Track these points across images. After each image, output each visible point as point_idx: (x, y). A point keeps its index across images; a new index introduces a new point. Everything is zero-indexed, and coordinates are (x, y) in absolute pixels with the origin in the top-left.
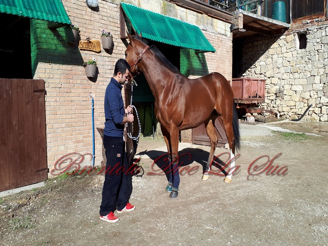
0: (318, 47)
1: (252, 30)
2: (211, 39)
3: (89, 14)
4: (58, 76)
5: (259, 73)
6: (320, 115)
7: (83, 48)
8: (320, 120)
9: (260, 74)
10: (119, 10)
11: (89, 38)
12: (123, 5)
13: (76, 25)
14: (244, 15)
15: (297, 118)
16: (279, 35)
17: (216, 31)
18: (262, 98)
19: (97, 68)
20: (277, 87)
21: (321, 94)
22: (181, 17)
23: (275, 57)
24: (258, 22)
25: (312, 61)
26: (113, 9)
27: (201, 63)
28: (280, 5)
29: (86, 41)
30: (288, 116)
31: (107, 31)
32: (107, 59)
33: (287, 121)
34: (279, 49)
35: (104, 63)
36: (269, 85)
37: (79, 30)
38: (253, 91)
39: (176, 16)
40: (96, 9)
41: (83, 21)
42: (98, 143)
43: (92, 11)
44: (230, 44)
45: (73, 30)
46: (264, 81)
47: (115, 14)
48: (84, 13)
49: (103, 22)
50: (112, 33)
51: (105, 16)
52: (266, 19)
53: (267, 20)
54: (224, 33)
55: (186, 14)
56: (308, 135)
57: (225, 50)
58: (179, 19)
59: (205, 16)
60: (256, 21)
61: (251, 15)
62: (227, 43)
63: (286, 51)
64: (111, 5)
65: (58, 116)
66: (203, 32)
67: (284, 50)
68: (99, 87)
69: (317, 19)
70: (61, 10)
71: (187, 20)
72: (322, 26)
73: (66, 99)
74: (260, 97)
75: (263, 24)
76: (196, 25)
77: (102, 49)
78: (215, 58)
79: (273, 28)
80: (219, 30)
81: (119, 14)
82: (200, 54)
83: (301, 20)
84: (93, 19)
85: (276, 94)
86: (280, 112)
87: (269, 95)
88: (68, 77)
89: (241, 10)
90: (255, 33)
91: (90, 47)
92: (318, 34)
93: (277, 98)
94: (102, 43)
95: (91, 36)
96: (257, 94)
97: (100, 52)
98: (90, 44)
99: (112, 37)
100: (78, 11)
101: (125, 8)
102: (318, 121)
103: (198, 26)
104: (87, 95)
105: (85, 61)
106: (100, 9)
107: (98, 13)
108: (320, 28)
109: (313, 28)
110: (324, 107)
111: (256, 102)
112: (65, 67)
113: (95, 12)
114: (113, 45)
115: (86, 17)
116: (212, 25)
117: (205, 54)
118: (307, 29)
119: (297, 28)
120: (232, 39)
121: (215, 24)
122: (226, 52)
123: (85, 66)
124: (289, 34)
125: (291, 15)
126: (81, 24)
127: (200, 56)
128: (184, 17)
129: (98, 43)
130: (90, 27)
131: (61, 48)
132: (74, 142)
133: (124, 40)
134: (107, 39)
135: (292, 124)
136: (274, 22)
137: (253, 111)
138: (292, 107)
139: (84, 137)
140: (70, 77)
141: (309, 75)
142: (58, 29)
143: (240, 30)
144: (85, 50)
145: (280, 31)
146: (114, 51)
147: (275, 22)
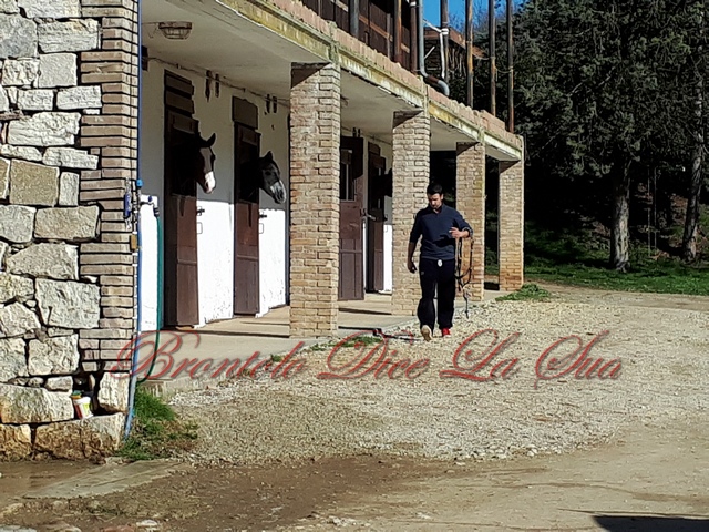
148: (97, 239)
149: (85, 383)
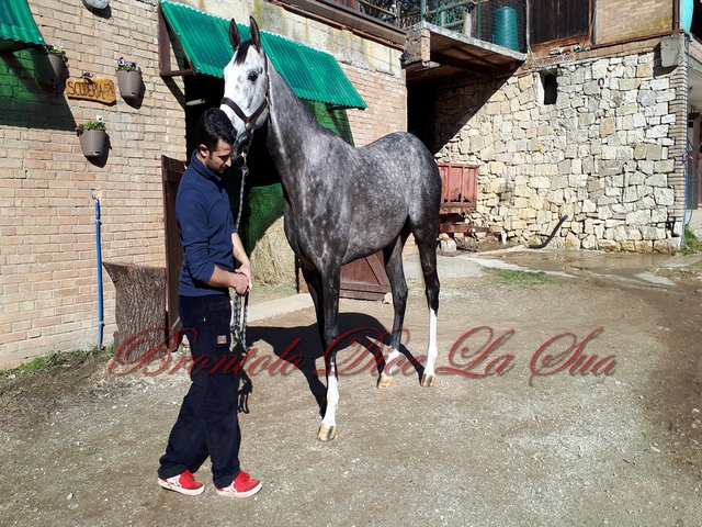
0: (578, 102)
1: (451, 65)
2: (360, 81)
3: (90, 23)
4: (18, 154)
5: (466, 151)
6: (582, 236)
7: (75, 96)
8: (582, 247)
9: (470, 154)
10: (156, 16)
11: (88, 74)
12: (166, 6)
13: (58, 46)
14: (432, 33)
15: (539, 243)
16: (506, 75)
17: (372, 66)
18: (471, 202)
19: (107, 138)
20: (502, 181)
21: (583, 195)
22: (294, 33)
23: (498, 119)
24: (463, 48)
25: (567, 128)
26: (144, 14)
27: (340, 131)
28: (507, 14)
29: (82, 81)
30: (522, 239)
31: (128, 60)
32: (129, 118)
33: (520, 248)
34: (506, 104)
35: (123, 127)
36: (486, 177)
37: (66, 55)
38: (452, 188)
39: (284, 30)
40: (104, 13)
41: (74, 38)
42: (110, 296)
43: (96, 17)
44: (402, 92)
45: (49, 56)
46: (474, 168)
47: (147, 23)
48: (76, 20)
49: (121, 40)
50: (141, 65)
51: (125, 28)
52: (477, 43)
53: (479, 45)
54: (387, 70)
55: (307, 29)
56: (550, 276)
57: (389, 104)
58: (290, 38)
59: (347, 32)
60: (457, 45)
61: (446, 34)
62: (395, 90)
63: (518, 107)
64: (139, 4)
65: (18, 239)
66: (344, 66)
67: (515, 105)
68: (111, 177)
69: (576, 47)
70: (21, 13)
71: (307, 41)
72: (584, 61)
73: (38, 203)
74: (466, 201)
75: (474, 52)
76: (328, 52)
77: (118, 97)
78: (369, 121)
79: (494, 61)
80: (377, 64)
81: (155, 25)
82: (337, 112)
83: (547, 46)
84: (97, 34)
85: (499, 195)
86: (507, 231)
87: (487, 196)
88: (41, 154)
89: (425, 24)
90: (458, 70)
91: (91, 93)
92: (578, 75)
93: (502, 204)
94: (119, 84)
95: (93, 69)
96: (460, 196)
97: (114, 103)
98: (91, 87)
99: (141, 73)
100: (63, 17)
101: (170, 12)
102: (578, 248)
103: (331, 54)
104: (85, 193)
105: (78, 122)
106: (114, 13)
107: (109, 21)
108: (581, 64)
109: (569, 63)
110: (589, 219)
111: (459, 211)
112: (34, 133)
113: (103, 19)
114: (142, 89)
115: (82, 30)
116: (361, 52)
117: (348, 111)
118: (558, 65)
119: (539, 62)
120: (404, 82)
121: (368, 50)
122: (391, 110)
123: (80, 133)
124: (524, 75)
125: (528, 36)
126: (71, 45)
127: (338, 116)
128: (302, 35)
129: (110, 85)
130: (90, 51)
131: (24, 94)
132: (57, 294)
133: (167, 78)
134: (129, 77)
135: (530, 253)
136: (493, 50)
137: (452, 229)
138: (530, 221)
139: (79, 283)
140: (45, 157)
141: (561, 158)
142: (16, 54)
143: (424, 64)
144: (79, 99)
145: (506, 68)
146: (145, 102)
147: (495, 48)
148: (674, 172)
149: (669, 225)
